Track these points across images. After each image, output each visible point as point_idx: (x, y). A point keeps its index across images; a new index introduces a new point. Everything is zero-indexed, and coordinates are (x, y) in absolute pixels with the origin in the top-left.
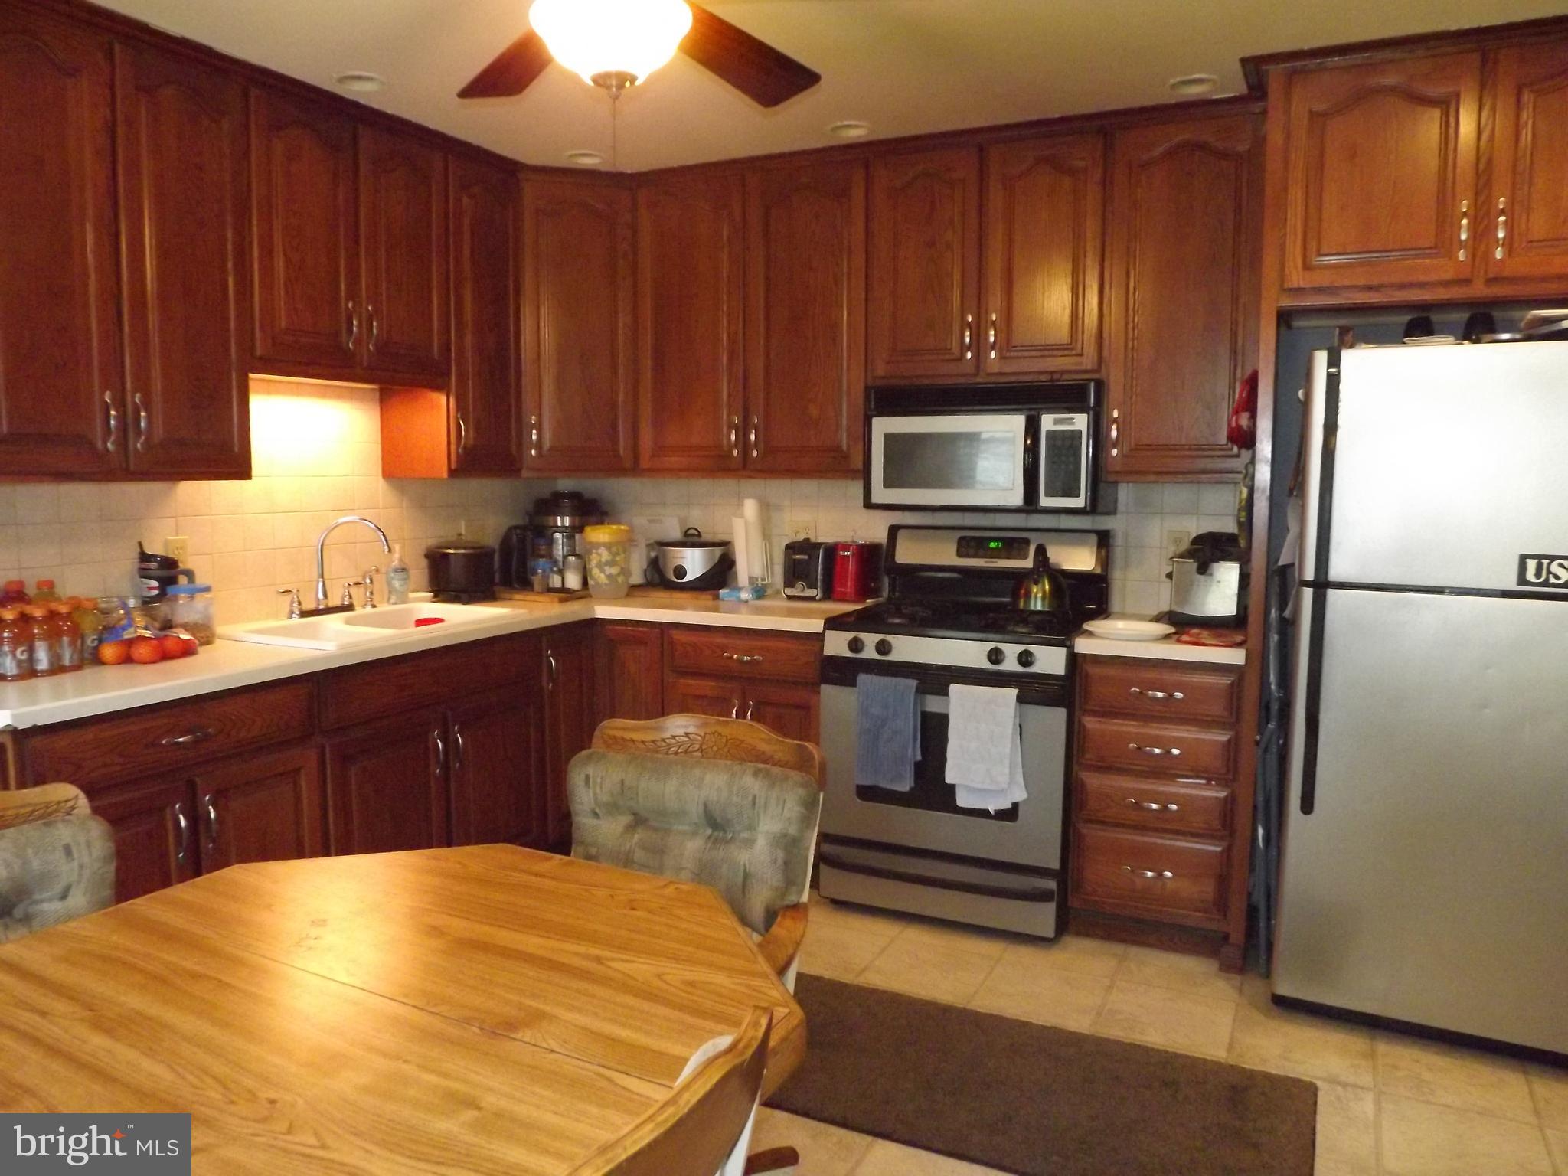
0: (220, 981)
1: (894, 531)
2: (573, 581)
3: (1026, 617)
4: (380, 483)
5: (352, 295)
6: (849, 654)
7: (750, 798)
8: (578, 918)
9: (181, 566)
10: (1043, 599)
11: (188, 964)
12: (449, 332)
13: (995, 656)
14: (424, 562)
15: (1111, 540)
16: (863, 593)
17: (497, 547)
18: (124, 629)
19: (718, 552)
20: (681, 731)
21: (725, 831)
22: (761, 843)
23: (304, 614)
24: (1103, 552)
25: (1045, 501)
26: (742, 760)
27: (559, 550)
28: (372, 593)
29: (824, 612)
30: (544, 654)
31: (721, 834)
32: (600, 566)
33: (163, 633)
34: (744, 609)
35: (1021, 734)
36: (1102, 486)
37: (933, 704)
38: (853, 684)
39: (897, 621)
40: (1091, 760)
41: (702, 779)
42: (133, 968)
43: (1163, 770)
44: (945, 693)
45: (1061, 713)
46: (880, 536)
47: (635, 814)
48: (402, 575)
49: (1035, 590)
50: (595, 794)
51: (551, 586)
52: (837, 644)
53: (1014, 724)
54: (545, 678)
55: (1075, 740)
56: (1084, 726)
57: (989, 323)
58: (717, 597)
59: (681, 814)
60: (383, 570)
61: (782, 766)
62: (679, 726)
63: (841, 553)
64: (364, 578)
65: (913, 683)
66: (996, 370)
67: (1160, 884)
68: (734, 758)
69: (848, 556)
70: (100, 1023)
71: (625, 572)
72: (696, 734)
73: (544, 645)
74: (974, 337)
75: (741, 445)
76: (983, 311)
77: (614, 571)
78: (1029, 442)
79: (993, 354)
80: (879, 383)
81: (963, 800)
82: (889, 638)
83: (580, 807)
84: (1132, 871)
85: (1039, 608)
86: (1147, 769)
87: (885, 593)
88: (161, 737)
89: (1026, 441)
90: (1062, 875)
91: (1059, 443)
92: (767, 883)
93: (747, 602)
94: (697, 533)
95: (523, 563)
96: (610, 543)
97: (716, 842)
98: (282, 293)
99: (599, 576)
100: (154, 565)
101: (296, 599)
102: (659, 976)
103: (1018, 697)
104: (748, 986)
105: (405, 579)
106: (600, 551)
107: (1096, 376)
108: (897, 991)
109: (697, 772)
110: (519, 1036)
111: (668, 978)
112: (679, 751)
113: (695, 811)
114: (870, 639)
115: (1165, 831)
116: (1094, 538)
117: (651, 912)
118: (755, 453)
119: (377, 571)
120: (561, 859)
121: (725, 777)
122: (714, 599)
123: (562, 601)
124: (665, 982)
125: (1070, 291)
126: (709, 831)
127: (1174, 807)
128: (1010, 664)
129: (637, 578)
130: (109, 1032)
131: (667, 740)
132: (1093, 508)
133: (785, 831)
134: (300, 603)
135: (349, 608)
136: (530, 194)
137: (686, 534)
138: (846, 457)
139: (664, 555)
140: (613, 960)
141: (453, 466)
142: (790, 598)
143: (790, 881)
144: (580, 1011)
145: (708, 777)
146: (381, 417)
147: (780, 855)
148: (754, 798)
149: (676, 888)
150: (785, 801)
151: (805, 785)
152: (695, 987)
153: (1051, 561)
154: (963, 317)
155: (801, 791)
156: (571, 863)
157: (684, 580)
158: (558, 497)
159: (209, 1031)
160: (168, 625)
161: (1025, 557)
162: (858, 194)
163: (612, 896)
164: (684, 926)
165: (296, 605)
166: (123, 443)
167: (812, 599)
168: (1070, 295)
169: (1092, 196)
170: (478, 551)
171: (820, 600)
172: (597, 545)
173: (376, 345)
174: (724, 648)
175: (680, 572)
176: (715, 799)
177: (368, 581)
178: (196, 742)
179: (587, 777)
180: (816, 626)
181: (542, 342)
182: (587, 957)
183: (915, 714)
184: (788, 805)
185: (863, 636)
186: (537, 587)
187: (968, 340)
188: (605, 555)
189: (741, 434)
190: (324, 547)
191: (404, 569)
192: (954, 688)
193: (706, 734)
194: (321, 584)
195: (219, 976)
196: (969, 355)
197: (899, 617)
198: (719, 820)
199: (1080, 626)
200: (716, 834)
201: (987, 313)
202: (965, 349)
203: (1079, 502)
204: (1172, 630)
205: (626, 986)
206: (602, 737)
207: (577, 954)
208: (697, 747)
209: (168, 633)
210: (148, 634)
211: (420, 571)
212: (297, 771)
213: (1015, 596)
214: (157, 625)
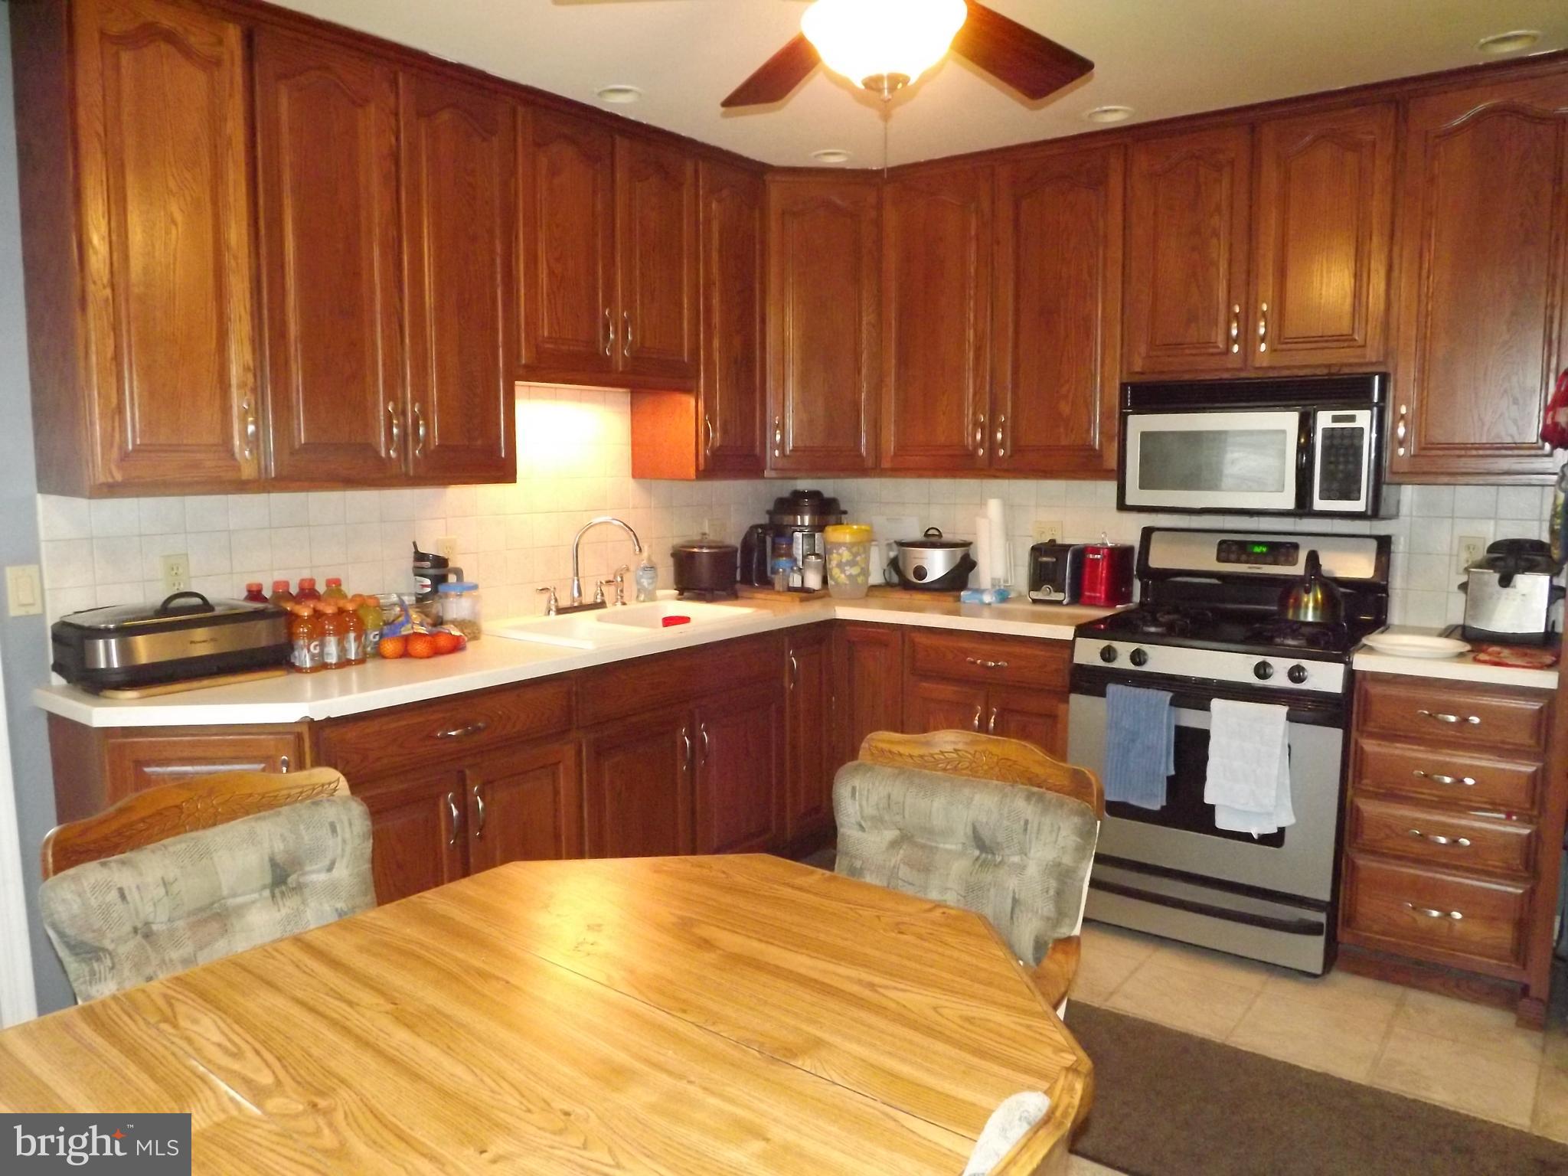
0: (507, 982)
1: (1147, 533)
2: (813, 581)
3: (1297, 628)
4: (631, 484)
5: (609, 301)
6: (1100, 663)
7: (1022, 823)
8: (846, 939)
9: (451, 565)
10: (1315, 608)
11: (476, 963)
12: (698, 335)
13: (1262, 671)
14: (670, 561)
15: (1392, 547)
16: (1113, 599)
17: (738, 545)
18: (402, 625)
19: (959, 552)
20: (949, 748)
21: (993, 854)
22: (1033, 870)
23: (561, 611)
24: (1383, 559)
25: (1319, 504)
26: (1014, 783)
27: (799, 548)
28: (622, 591)
29: (1071, 617)
30: (786, 654)
31: (990, 856)
32: (840, 565)
33: (435, 630)
34: (986, 612)
35: (1289, 755)
36: (1385, 488)
37: (1191, 718)
38: (1103, 694)
39: (1153, 629)
40: (1367, 785)
41: (972, 799)
42: (428, 963)
43: (1454, 801)
44: (1206, 708)
45: (1337, 734)
46: (1133, 539)
47: (900, 829)
48: (650, 573)
49: (1306, 600)
50: (861, 806)
51: (791, 585)
52: (1088, 652)
53: (1283, 745)
54: (786, 679)
55: (1351, 763)
56: (1362, 748)
57: (1259, 315)
58: (958, 599)
59: (947, 833)
60: (632, 568)
61: (1056, 791)
62: (947, 741)
63: (1091, 556)
64: (615, 577)
65: (1167, 696)
66: (1265, 364)
67: (1446, 924)
68: (1003, 778)
69: (1098, 559)
70: (403, 1018)
71: (865, 572)
72: (966, 752)
73: (786, 644)
74: (1242, 329)
75: (987, 445)
76: (1252, 301)
77: (855, 571)
78: (1302, 440)
79: (1263, 347)
80: (1137, 379)
81: (1222, 822)
82: (1145, 647)
83: (845, 818)
84: (1414, 908)
85: (1310, 618)
86: (1435, 799)
87: (1137, 597)
88: (435, 730)
89: (1299, 439)
90: (1331, 908)
91: (1336, 442)
92: (1037, 912)
93: (989, 604)
94: (937, 533)
95: (762, 562)
96: (850, 543)
97: (984, 864)
98: (545, 302)
99: (838, 576)
100: (428, 564)
101: (553, 597)
102: (935, 1009)
103: (1288, 714)
104: (1029, 1027)
105: (652, 578)
106: (840, 551)
107: (1382, 369)
108: (1149, 1020)
109: (967, 791)
110: (799, 1063)
111: (945, 1011)
112: (948, 767)
113: (962, 831)
114: (1124, 650)
115: (1457, 868)
116: (1374, 544)
117: (920, 937)
118: (1001, 452)
119: (628, 570)
120: (823, 874)
121: (996, 799)
122: (956, 601)
123: (802, 600)
124: (940, 1015)
125: (1352, 275)
126: (977, 853)
127: (1466, 842)
128: (1279, 679)
129: (876, 577)
130: (409, 1026)
131: (935, 756)
132: (1374, 512)
133: (1058, 860)
134: (556, 600)
135: (602, 605)
136: (776, 196)
137: (926, 535)
138: (1098, 456)
139: (904, 554)
140: (886, 987)
141: (702, 467)
142: (1035, 601)
143: (1062, 913)
144: (859, 1041)
145: (977, 797)
146: (632, 420)
147: (1053, 884)
148: (1026, 822)
149: (944, 913)
150: (1059, 828)
151: (1082, 814)
152: (971, 1023)
153: (1323, 568)
154: (1229, 307)
155: (1076, 820)
156: (834, 879)
157: (925, 581)
158: (798, 495)
159: (503, 1034)
160: (439, 622)
161: (1294, 563)
162: (1115, 181)
163: (878, 917)
164: (956, 954)
165: (553, 602)
166: (403, 449)
167: (1059, 603)
168: (1353, 281)
169: (1381, 173)
170: (723, 550)
171: (1067, 605)
172: (839, 545)
173: (630, 349)
174: (966, 652)
175: (920, 572)
176: (984, 820)
177: (619, 579)
178: (467, 734)
179: (854, 788)
180: (1066, 633)
181: (786, 341)
182: (860, 982)
183: (1169, 728)
184: (1063, 833)
185: (1116, 644)
186: (778, 587)
187: (1234, 332)
188: (846, 555)
189: (987, 432)
190: (580, 546)
191: (652, 568)
192: (1216, 704)
193: (976, 751)
194: (576, 582)
195: (505, 977)
196: (1236, 348)
197: (1156, 626)
198: (987, 842)
199: (1358, 640)
200: (984, 855)
201: (1257, 302)
202: (1231, 342)
203: (1359, 506)
204: (1468, 647)
205: (903, 1018)
206: (870, 749)
207: (849, 978)
208: (967, 764)
209: (439, 629)
210: (422, 630)
211: (667, 569)
212: (557, 764)
213: (1283, 605)
214: (429, 620)
